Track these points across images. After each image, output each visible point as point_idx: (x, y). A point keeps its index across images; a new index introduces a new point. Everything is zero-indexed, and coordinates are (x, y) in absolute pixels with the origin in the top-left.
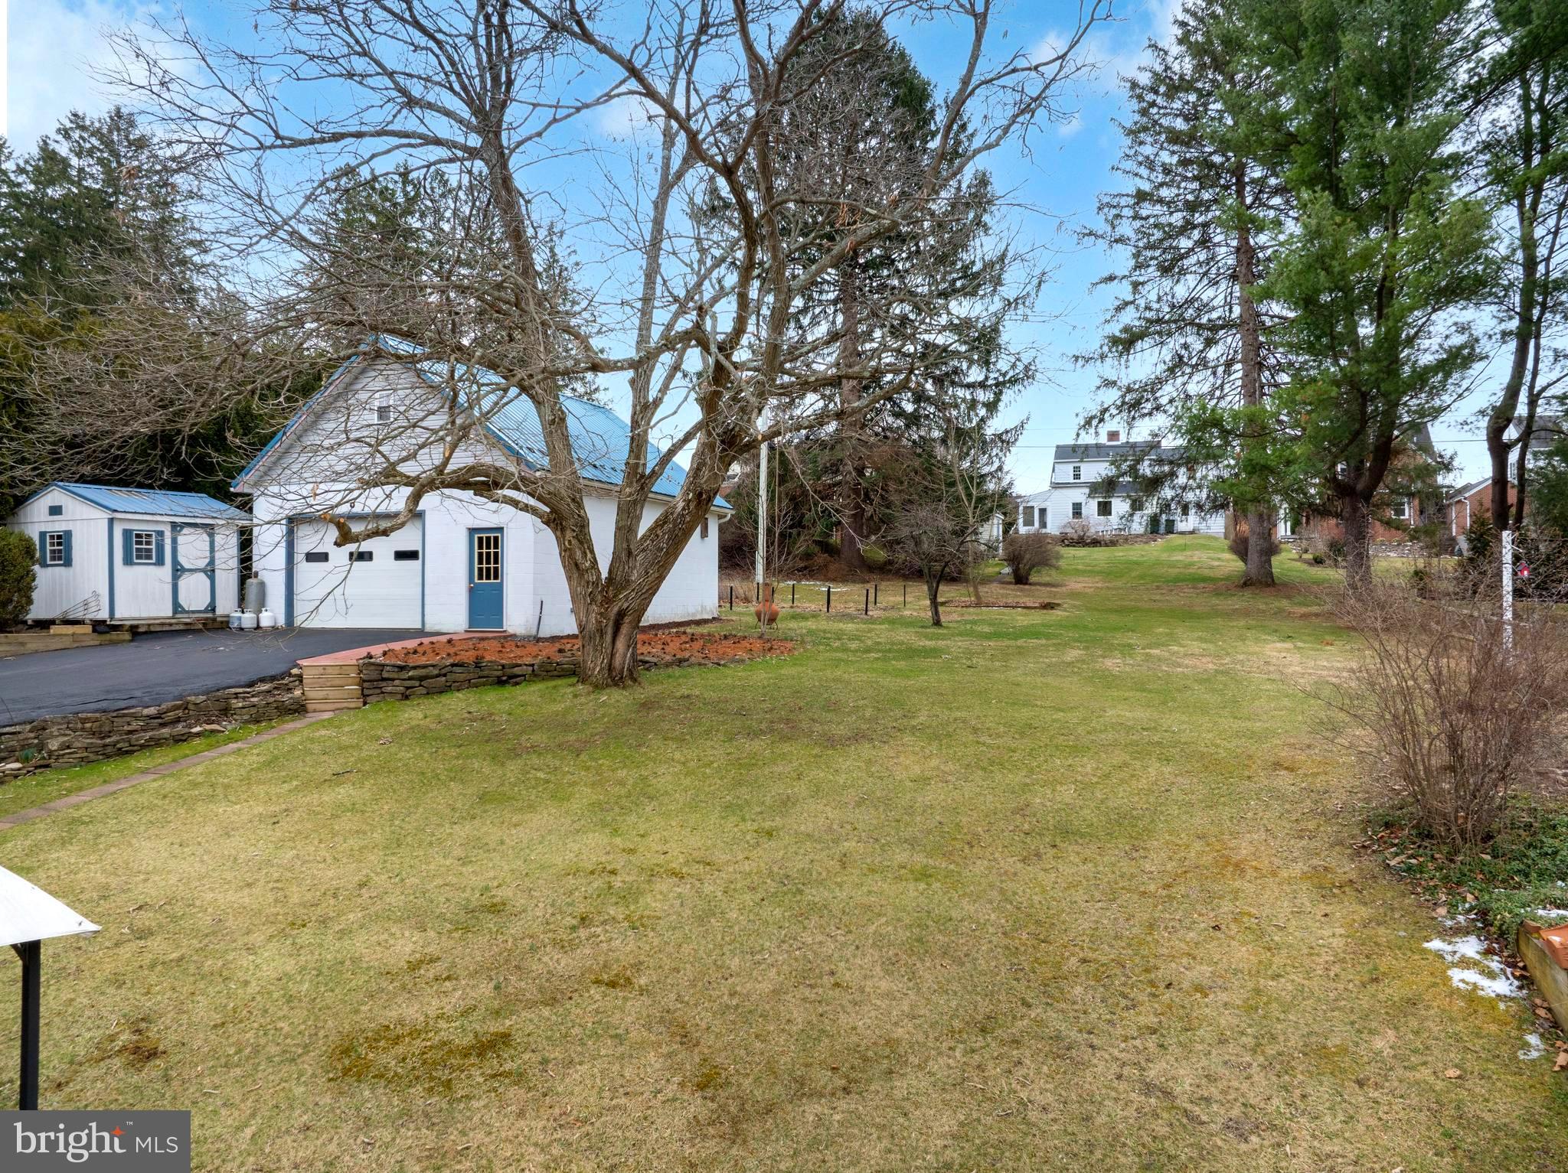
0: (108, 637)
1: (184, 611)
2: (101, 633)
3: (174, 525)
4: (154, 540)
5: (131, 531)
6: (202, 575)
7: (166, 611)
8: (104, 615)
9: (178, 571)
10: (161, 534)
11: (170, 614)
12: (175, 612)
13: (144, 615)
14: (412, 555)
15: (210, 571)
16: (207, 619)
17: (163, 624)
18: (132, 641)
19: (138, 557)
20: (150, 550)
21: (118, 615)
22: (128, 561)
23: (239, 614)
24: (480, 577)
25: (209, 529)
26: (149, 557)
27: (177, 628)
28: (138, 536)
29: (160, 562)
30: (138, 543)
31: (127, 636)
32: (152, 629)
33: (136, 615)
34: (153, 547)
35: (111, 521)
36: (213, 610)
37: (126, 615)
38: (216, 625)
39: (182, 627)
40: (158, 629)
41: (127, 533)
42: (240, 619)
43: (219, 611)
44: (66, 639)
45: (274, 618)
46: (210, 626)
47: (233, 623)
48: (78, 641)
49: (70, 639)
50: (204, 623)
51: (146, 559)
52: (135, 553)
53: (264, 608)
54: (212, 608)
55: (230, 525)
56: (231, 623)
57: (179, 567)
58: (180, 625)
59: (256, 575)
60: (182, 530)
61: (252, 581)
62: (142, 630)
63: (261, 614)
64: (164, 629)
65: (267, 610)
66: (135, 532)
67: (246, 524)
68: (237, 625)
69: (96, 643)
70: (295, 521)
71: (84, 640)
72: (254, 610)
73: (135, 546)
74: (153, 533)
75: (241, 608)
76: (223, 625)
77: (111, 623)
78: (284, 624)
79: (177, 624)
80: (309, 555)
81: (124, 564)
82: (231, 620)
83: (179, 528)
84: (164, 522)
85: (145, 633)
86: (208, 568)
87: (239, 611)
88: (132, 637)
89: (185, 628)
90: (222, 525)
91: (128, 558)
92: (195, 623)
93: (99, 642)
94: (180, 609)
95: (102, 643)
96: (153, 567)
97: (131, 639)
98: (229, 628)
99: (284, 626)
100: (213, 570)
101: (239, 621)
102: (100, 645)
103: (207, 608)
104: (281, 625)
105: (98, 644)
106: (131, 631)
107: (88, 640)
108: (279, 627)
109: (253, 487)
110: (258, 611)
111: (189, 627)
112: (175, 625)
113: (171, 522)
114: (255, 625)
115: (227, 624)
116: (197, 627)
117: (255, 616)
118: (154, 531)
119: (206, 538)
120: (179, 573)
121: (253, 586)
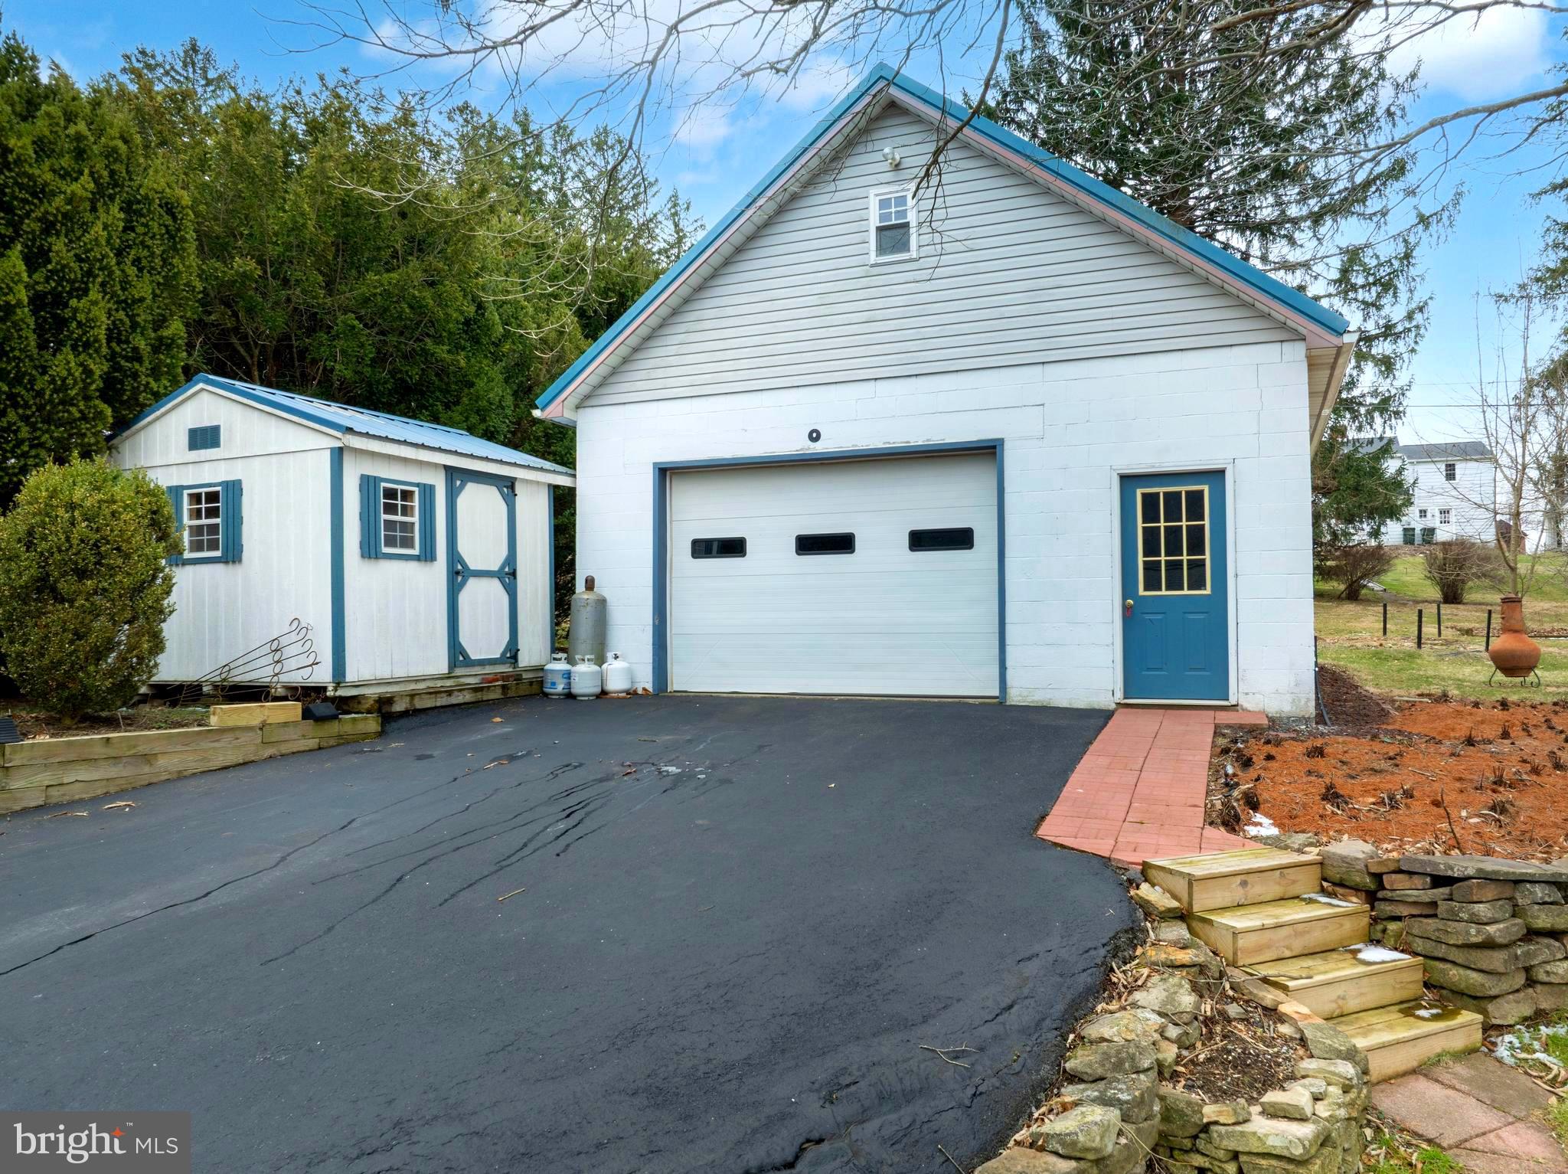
0: (333, 728)
1: (469, 662)
2: (320, 720)
3: (451, 472)
4: (416, 503)
5: (376, 480)
6: (495, 586)
7: (437, 663)
8: (322, 675)
9: (458, 574)
10: (428, 491)
11: (443, 668)
12: (453, 664)
13: (400, 672)
14: (959, 539)
15: (508, 575)
16: (505, 677)
17: (435, 693)
18: (382, 734)
19: (388, 541)
20: (407, 527)
21: (351, 676)
22: (370, 551)
23: (562, 666)
24: (1152, 583)
25: (508, 486)
26: (408, 543)
27: (461, 698)
28: (388, 492)
29: (427, 555)
30: (388, 509)
31: (372, 724)
32: (419, 704)
33: (384, 672)
34: (415, 519)
35: (338, 455)
36: (515, 658)
37: (366, 674)
38: (524, 690)
39: (468, 697)
40: (428, 703)
41: (368, 484)
42: (568, 675)
43: (526, 659)
44: (245, 738)
45: (631, 674)
46: (511, 694)
47: (554, 684)
48: (273, 740)
49: (257, 737)
50: (504, 687)
51: (402, 546)
52: (383, 533)
53: (610, 655)
54: (513, 653)
55: (538, 483)
56: (549, 685)
57: (460, 567)
58: (465, 693)
59: (590, 584)
60: (462, 486)
61: (586, 597)
62: (399, 707)
63: (605, 666)
64: (438, 704)
65: (616, 657)
66: (383, 484)
67: (563, 481)
68: (560, 688)
69: (312, 743)
70: (668, 473)
71: (287, 737)
72: (592, 657)
73: (384, 517)
74: (416, 489)
75: (564, 650)
76: (535, 688)
77: (338, 693)
78: (650, 687)
79: (460, 690)
80: (696, 543)
81: (363, 556)
82: (550, 678)
83: (458, 483)
84: (436, 465)
85: (405, 714)
86: (507, 570)
87: (560, 659)
88: (383, 725)
89: (473, 700)
90: (527, 481)
91: (372, 543)
92: (489, 687)
93: (317, 740)
94: (461, 658)
95: (324, 744)
96: (413, 566)
97: (379, 729)
98: (546, 695)
99: (651, 690)
100: (513, 574)
101: (565, 681)
102: (320, 748)
103: (503, 654)
104: (644, 689)
105: (316, 747)
106: (379, 711)
107: (295, 737)
108: (640, 691)
109: (578, 407)
110: (600, 660)
111: (479, 696)
112: (456, 693)
113: (447, 468)
114: (598, 690)
115: (542, 687)
116: (492, 696)
117: (595, 668)
118: (418, 485)
119: (503, 507)
120: (460, 578)
121: (589, 608)
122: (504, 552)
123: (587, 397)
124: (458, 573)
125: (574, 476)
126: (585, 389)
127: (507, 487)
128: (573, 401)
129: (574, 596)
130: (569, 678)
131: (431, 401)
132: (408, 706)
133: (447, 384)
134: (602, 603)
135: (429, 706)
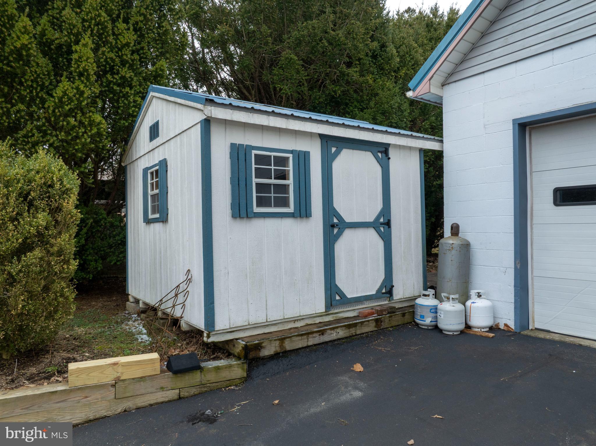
0: (195, 378)
1: (345, 301)
3: (326, 140)
4: (290, 168)
5: (247, 148)
6: (371, 234)
7: (314, 303)
10: (302, 157)
11: (321, 308)
12: (330, 304)
13: (275, 315)
15: (383, 225)
18: (248, 379)
19: (261, 202)
20: (282, 189)
22: (240, 212)
23: (430, 302)
26: (285, 203)
27: (332, 336)
28: (260, 159)
29: (304, 212)
30: (260, 173)
31: (238, 370)
32: (289, 346)
34: (290, 182)
35: (207, 126)
36: (390, 293)
37: (239, 321)
38: (397, 320)
41: (238, 152)
42: (435, 310)
43: (399, 293)
44: (97, 395)
45: (494, 312)
46: (384, 325)
47: (422, 317)
48: (128, 395)
49: (110, 394)
50: (377, 321)
51: (276, 206)
52: (254, 195)
53: (473, 293)
54: (388, 289)
55: (410, 148)
56: (419, 318)
57: (335, 221)
58: (338, 330)
59: (455, 230)
60: (337, 153)
61: (451, 242)
62: (268, 351)
63: (468, 303)
64: (310, 343)
65: (479, 296)
66: (254, 152)
67: (432, 145)
68: (428, 321)
69: (172, 394)
70: (527, 128)
71: (143, 391)
72: (456, 296)
73: (255, 181)
74: (290, 156)
75: (432, 287)
76: (407, 318)
77: (210, 340)
78: (512, 324)
79: (333, 329)
80: (557, 191)
81: (234, 216)
82: (419, 312)
83: (334, 150)
84: (310, 135)
85: (276, 356)
86: (382, 220)
87: (428, 295)
88: (249, 371)
89: (347, 335)
90: (400, 147)
91: (243, 204)
92: (362, 323)
93: (177, 391)
94: (338, 298)
95: (184, 394)
96: (288, 222)
97: (245, 375)
98: (417, 325)
99: (513, 327)
100: (388, 224)
101: (434, 315)
102: (180, 398)
103: (379, 291)
104: (506, 325)
105: (176, 397)
106: (246, 357)
107: (154, 390)
108: (502, 327)
109: (443, 85)
110: (464, 298)
111: (353, 331)
112: (329, 331)
113: (322, 136)
114: (462, 327)
115: (413, 317)
116: (366, 329)
117: (459, 307)
118: (292, 152)
119: (378, 170)
120: (336, 231)
121: (454, 252)
122: (379, 206)
123: (451, 74)
124: (333, 226)
125: (442, 141)
126: (447, 67)
127: (381, 152)
128: (438, 79)
129: (442, 241)
130: (436, 312)
131: (351, 108)
132: (278, 350)
133: (362, 97)
134: (466, 246)
135: (300, 346)
